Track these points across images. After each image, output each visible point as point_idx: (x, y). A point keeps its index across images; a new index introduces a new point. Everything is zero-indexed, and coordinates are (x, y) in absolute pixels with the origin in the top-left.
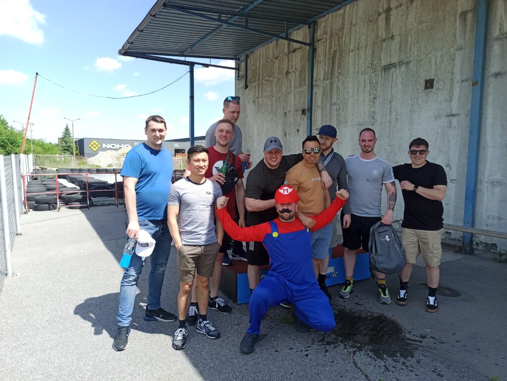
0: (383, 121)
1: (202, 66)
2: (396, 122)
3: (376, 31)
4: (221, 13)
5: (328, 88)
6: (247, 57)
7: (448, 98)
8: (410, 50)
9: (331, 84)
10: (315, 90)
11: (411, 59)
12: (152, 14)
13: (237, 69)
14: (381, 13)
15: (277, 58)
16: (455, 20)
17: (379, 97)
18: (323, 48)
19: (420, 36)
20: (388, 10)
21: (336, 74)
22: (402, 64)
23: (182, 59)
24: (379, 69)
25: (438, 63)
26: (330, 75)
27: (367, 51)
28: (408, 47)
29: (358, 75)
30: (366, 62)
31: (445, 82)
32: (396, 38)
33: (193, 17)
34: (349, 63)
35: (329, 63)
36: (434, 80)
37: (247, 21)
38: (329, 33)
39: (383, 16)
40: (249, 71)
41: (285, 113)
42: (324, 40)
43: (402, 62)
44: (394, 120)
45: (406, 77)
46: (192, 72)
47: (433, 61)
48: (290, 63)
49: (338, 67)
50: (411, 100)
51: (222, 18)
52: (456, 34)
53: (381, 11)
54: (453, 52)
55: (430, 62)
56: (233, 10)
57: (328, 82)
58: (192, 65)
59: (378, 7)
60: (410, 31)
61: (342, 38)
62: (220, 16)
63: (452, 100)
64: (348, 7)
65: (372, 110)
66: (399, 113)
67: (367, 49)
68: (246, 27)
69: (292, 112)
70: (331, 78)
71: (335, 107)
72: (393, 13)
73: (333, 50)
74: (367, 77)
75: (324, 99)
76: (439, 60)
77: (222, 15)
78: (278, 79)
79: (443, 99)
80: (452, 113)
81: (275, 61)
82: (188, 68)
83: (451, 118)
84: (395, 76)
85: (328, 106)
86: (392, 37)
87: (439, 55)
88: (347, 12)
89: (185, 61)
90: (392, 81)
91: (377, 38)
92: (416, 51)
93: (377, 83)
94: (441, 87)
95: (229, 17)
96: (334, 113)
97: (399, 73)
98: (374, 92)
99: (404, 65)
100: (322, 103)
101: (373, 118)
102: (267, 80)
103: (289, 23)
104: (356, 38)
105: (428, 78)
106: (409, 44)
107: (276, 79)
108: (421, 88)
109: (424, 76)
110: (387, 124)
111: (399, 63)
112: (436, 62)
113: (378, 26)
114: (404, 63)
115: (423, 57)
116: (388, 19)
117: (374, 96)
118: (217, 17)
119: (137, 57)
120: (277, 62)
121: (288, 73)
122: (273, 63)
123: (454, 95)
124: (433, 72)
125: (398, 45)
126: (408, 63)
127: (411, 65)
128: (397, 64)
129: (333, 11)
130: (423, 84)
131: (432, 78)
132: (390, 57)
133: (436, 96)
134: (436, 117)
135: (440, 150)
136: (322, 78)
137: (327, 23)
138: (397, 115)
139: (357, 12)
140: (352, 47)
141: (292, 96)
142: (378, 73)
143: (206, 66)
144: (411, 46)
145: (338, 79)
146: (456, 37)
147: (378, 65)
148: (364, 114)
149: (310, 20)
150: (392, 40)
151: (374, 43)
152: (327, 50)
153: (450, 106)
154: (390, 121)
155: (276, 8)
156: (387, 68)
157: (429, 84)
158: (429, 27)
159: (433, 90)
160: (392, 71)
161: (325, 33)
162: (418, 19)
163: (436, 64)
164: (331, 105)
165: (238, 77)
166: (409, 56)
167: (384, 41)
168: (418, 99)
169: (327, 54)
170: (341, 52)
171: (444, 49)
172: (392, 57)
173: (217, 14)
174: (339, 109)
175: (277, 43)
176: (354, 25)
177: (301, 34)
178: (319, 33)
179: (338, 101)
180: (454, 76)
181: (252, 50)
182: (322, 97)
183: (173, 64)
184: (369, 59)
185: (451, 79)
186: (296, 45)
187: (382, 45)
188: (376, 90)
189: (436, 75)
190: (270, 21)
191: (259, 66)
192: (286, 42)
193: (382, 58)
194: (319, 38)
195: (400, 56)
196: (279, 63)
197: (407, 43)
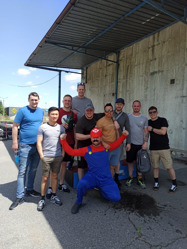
0: (151, 99)
1: (65, 72)
2: (157, 100)
3: (147, 56)
4: (74, 46)
5: (125, 83)
6: (87, 68)
7: (181, 88)
8: (164, 65)
9: (126, 81)
10: (119, 84)
11: (164, 69)
12: (40, 46)
13: (82, 74)
14: (150, 48)
15: (101, 69)
16: (185, 51)
17: (149, 88)
18: (122, 64)
19: (168, 59)
20: (154, 46)
21: (129, 76)
22: (160, 72)
23: (56, 68)
24: (149, 74)
25: (177, 71)
26: (126, 77)
27: (143, 66)
28: (163, 64)
29: (139, 77)
30: (143, 71)
31: (180, 81)
32: (157, 59)
33: (60, 48)
34: (135, 71)
35: (125, 71)
36: (175, 79)
37: (86, 50)
38: (125, 57)
39: (151, 49)
40: (88, 75)
41: (105, 95)
42: (123, 60)
43: (160, 71)
44: (156, 99)
45: (161, 78)
46: (60, 75)
47: (174, 70)
48: (107, 71)
49: (130, 73)
50: (164, 89)
51: (74, 49)
52: (185, 58)
53: (150, 46)
54: (184, 66)
55: (173, 71)
56: (79, 45)
57: (125, 80)
58: (60, 71)
59: (148, 45)
60: (163, 56)
61: (131, 59)
62: (73, 48)
63: (183, 89)
64: (134, 45)
65: (145, 94)
66: (158, 96)
67: (143, 64)
68: (85, 53)
69: (108, 95)
70: (127, 78)
71: (128, 92)
72: (156, 47)
73: (127, 65)
74: (143, 78)
75: (123, 89)
76: (177, 70)
77: (74, 47)
78: (101, 79)
79: (179, 89)
80: (183, 96)
81: (100, 70)
82: (58, 73)
83: (183, 98)
84: (156, 77)
85: (125, 92)
86: (155, 59)
87: (177, 68)
88: (134, 47)
89: (57, 70)
90: (155, 80)
91: (148, 59)
92: (166, 66)
93: (148, 81)
94: (178, 83)
95: (77, 48)
96: (128, 95)
97: (158, 76)
98: (147, 85)
99: (161, 73)
100: (122, 90)
101: (146, 98)
102: (96, 79)
103: (106, 52)
104: (138, 59)
105: (172, 79)
106: (163, 62)
107: (100, 79)
108: (169, 84)
109: (170, 77)
110: (152, 100)
111: (158, 71)
112: (176, 71)
113: (148, 54)
114: (161, 72)
115: (170, 68)
116: (153, 50)
117: (147, 87)
118: (71, 48)
119: (33, 67)
120: (101, 71)
121: (106, 76)
122: (99, 71)
123: (184, 87)
124: (174, 76)
125: (158, 63)
126: (162, 71)
127: (164, 72)
128: (158, 72)
129: (127, 47)
130: (170, 82)
131: (174, 79)
132: (154, 68)
133: (176, 87)
134: (176, 98)
135: (178, 114)
136: (122, 78)
137: (125, 52)
138: (157, 96)
139: (139, 47)
140: (136, 64)
141: (108, 87)
142: (148, 76)
143: (67, 72)
144: (164, 63)
145: (130, 79)
146: (185, 59)
147: (148, 72)
148: (142, 96)
149: (117, 51)
150: (155, 60)
151: (147, 62)
152: (125, 65)
153: (182, 92)
154: (154, 99)
155: (100, 44)
156: (153, 74)
157: (172, 82)
158: (172, 54)
159: (174, 84)
160: (155, 75)
161: (124, 57)
162: (167, 50)
163: (176, 72)
164: (126, 91)
165: (82, 77)
166: (163, 68)
167: (151, 61)
168: (167, 88)
169: (125, 67)
170: (131, 66)
171: (180, 65)
172: (155, 68)
173: (71, 47)
174: (130, 93)
175: (101, 61)
176: (137, 53)
177: (112, 57)
178: (121, 57)
179: (130, 89)
180: (184, 78)
181: (89, 65)
182: (122, 87)
183: (51, 71)
184: (144, 69)
185: (183, 79)
186: (110, 63)
187: (150, 63)
188: (148, 84)
189: (176, 77)
190: (98, 51)
191: (93, 72)
192: (105, 61)
193: (150, 69)
194: (121, 59)
195: (159, 68)
196: (102, 71)
197: (162, 62)
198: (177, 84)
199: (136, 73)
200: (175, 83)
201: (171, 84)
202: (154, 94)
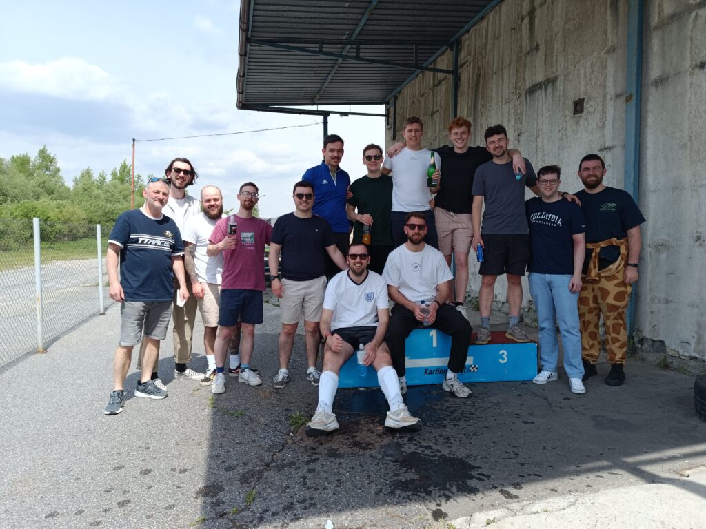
1: (338, 115)
3: (520, 41)
4: (322, 42)
6: (396, 98)
7: (600, 124)
8: (556, 62)
11: (558, 73)
12: (243, 55)
13: (387, 116)
14: (525, 16)
15: (422, 96)
17: (524, 133)
18: (466, 74)
20: (532, 13)
21: (479, 107)
22: (548, 83)
24: (523, 93)
25: (588, 74)
26: (474, 109)
27: (511, 70)
28: (555, 58)
29: (502, 105)
30: (510, 86)
31: (596, 102)
32: (540, 47)
34: (492, 90)
35: (472, 94)
38: (472, 54)
39: (527, 20)
42: (468, 64)
43: (548, 80)
45: (552, 101)
46: (325, 123)
47: (582, 72)
48: (435, 100)
49: (482, 97)
50: (559, 132)
52: (607, 30)
53: (525, 13)
54: (605, 56)
55: (579, 75)
58: (326, 114)
59: (521, 8)
60: (556, 35)
61: (485, 57)
62: (321, 48)
63: (605, 126)
64: (491, 16)
66: (546, 152)
67: (511, 67)
68: (357, 57)
70: (475, 114)
72: (538, 13)
73: (476, 75)
74: (511, 106)
76: (588, 70)
77: (324, 46)
79: (595, 127)
80: (606, 146)
81: (421, 99)
83: (604, 152)
84: (540, 101)
86: (537, 48)
87: (589, 63)
88: (490, 24)
89: (317, 111)
91: (521, 51)
92: (563, 61)
93: (522, 114)
94: (592, 110)
97: (545, 96)
98: (519, 126)
99: (550, 85)
104: (499, 55)
105: (577, 99)
106: (555, 54)
108: (569, 114)
109: (573, 96)
111: (545, 81)
112: (585, 73)
113: (521, 35)
115: (571, 68)
116: (532, 24)
117: (519, 132)
121: (433, 113)
122: (419, 102)
123: (608, 119)
124: (582, 89)
125: (543, 57)
126: (554, 80)
127: (558, 82)
128: (543, 83)
129: (475, 24)
131: (582, 97)
133: (587, 123)
137: (470, 42)
138: (543, 156)
139: (500, 19)
140: (495, 69)
142: (522, 100)
143: (345, 114)
144: (557, 56)
145: (482, 113)
146: (607, 35)
147: (522, 88)
149: (452, 39)
150: (537, 51)
151: (518, 59)
152: (471, 76)
153: (603, 134)
156: (532, 90)
157: (578, 107)
158: (577, 25)
159: (583, 114)
160: (537, 94)
161: (469, 54)
162: (564, 17)
163: (585, 76)
166: (555, 70)
167: (528, 53)
168: (566, 129)
169: (471, 81)
170: (484, 76)
171: (595, 53)
172: (537, 74)
173: (318, 45)
176: (498, 38)
178: (463, 54)
180: (606, 91)
184: (513, 81)
185: (604, 96)
186: (440, 75)
187: (526, 59)
188: (521, 123)
189: (586, 92)
191: (407, 108)
193: (527, 77)
194: (463, 62)
195: (546, 71)
196: (425, 101)
197: (552, 53)
198: (589, 113)
199: (494, 96)
200: (585, 111)
201: (574, 114)
202: (537, 151)
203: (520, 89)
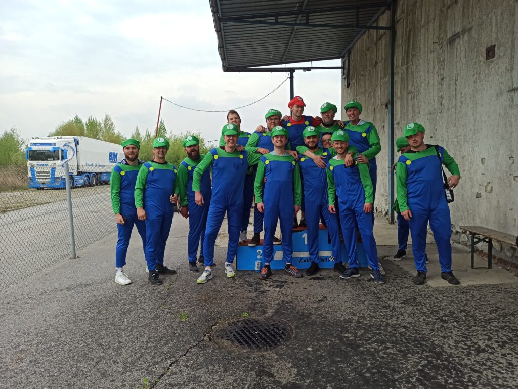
0: (450, 107)
1: (302, 70)
2: (461, 106)
5: (405, 74)
6: (349, 52)
7: (509, 68)
8: (472, 13)
9: (407, 68)
10: (395, 79)
11: (473, 24)
13: (343, 68)
15: (368, 49)
17: (446, 78)
18: (401, 29)
21: (411, 56)
22: (465, 32)
24: (445, 43)
25: (499, 22)
26: (406, 60)
27: (435, 24)
28: (470, 10)
29: (428, 54)
30: (434, 37)
31: (506, 47)
34: (420, 41)
35: (405, 46)
36: (495, 45)
37: (307, 17)
38: (405, 11)
40: (351, 68)
41: (374, 109)
42: (402, 20)
43: (465, 30)
44: (459, 104)
45: (468, 48)
46: (292, 78)
47: (494, 21)
48: (378, 53)
49: (412, 49)
50: (474, 76)
51: (281, 20)
54: (513, 4)
55: (491, 23)
57: (404, 68)
58: (292, 71)
61: (415, 14)
62: (277, 19)
63: (513, 69)
65: (440, 94)
66: (463, 95)
67: (435, 21)
68: (307, 24)
69: (379, 108)
70: (407, 63)
71: (411, 96)
73: (408, 30)
74: (435, 55)
75: (402, 88)
76: (499, 18)
78: (370, 72)
79: (504, 70)
80: (514, 87)
81: (367, 52)
83: (513, 93)
84: (459, 48)
85: (405, 95)
86: (456, 1)
87: (500, 11)
89: (285, 68)
90: (457, 55)
91: (443, 6)
92: (478, 11)
93: (444, 61)
94: (502, 54)
96: (410, 102)
97: (463, 44)
98: (442, 72)
99: (467, 33)
100: (401, 93)
101: (441, 104)
102: (362, 75)
104: (426, 11)
105: (489, 45)
106: (471, 5)
107: (367, 73)
108: (482, 59)
109: (485, 43)
110: (453, 109)
111: (462, 31)
112: (497, 21)
114: (467, 31)
115: (484, 17)
117: (442, 77)
119: (239, 71)
121: (376, 63)
122: (366, 54)
123: (516, 62)
124: (494, 35)
125: (461, 10)
126: (470, 30)
127: (473, 31)
128: (461, 33)
130: (485, 54)
131: (493, 44)
133: (497, 67)
134: (497, 95)
136: (400, 65)
138: (461, 97)
140: (423, 22)
141: (379, 88)
142: (444, 49)
143: (308, 69)
144: (473, 7)
145: (412, 62)
147: (444, 39)
148: (434, 100)
150: (456, 4)
151: (442, 12)
152: (404, 31)
153: (512, 76)
154: (456, 105)
156: (452, 41)
157: (490, 52)
159: (495, 59)
160: (456, 43)
161: (403, 12)
163: (497, 25)
164: (408, 94)
165: (343, 74)
166: (471, 20)
167: (449, 7)
168: (480, 73)
169: (404, 35)
170: (414, 30)
171: (504, 3)
172: (456, 25)
173: (274, 18)
174: (414, 97)
177: (385, 19)
178: (398, 12)
179: (413, 88)
180: (515, 37)
182: (401, 85)
184: (437, 33)
185: (512, 41)
186: (382, 32)
187: (447, 13)
188: (443, 70)
189: (497, 39)
191: (357, 61)
192: (375, 31)
193: (448, 28)
194: (398, 19)
195: (463, 22)
196: (370, 54)
197: (469, 5)
198: (499, 57)
199: (422, 46)
200: (496, 56)
201: (487, 59)
202: (456, 94)
203: (442, 39)
